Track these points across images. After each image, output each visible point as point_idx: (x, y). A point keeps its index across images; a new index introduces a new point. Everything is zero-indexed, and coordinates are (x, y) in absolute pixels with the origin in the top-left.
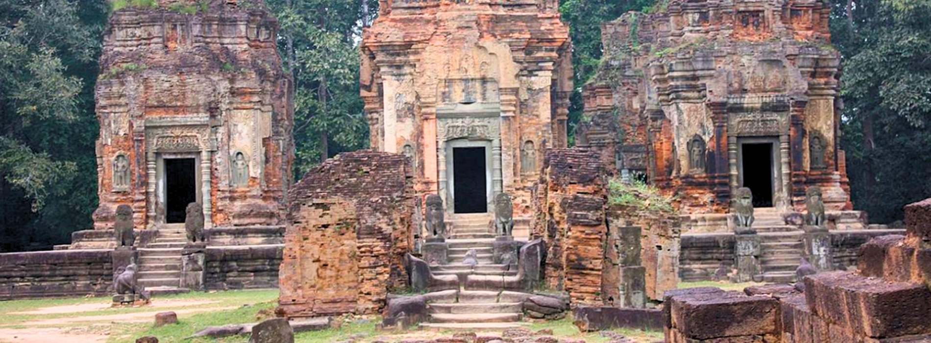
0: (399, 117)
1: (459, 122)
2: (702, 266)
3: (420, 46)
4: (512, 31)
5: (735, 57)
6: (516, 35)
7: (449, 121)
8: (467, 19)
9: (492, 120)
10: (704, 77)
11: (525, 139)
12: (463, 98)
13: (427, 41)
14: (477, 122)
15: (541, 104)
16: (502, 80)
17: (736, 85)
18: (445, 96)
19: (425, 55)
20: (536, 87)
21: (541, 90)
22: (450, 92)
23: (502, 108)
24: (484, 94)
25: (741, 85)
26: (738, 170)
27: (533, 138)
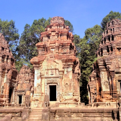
0: (38, 78)
1: (50, 79)
2: (108, 119)
3: (42, 62)
4: (62, 58)
5: (116, 59)
6: (63, 59)
7: (48, 79)
8: (52, 56)
9: (57, 79)
10: (108, 65)
11: (66, 83)
12: (51, 74)
13: (43, 61)
14: (54, 79)
15: (70, 75)
16: (60, 69)
17: (117, 66)
18: (47, 73)
19: (43, 64)
20: (68, 71)
21: (70, 72)
22: (48, 72)
23: (60, 75)
24: (56, 72)
25: (118, 66)
26: (119, 90)
27: (68, 83)
